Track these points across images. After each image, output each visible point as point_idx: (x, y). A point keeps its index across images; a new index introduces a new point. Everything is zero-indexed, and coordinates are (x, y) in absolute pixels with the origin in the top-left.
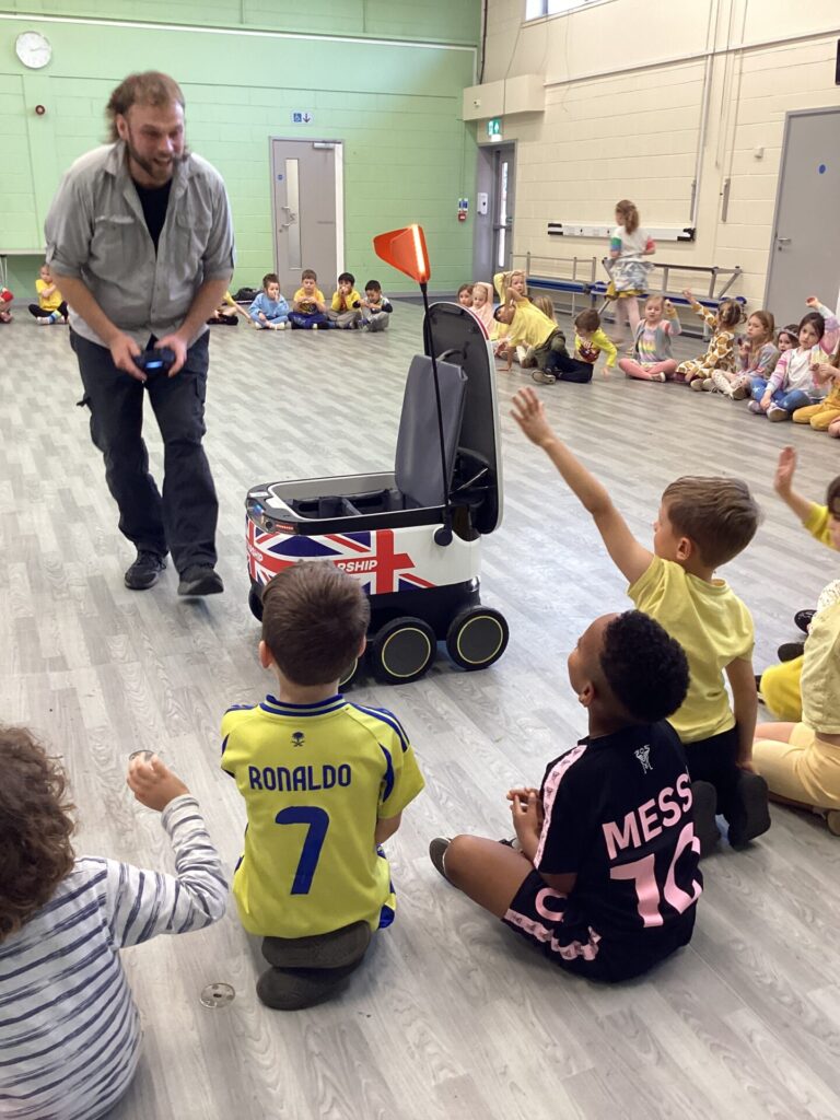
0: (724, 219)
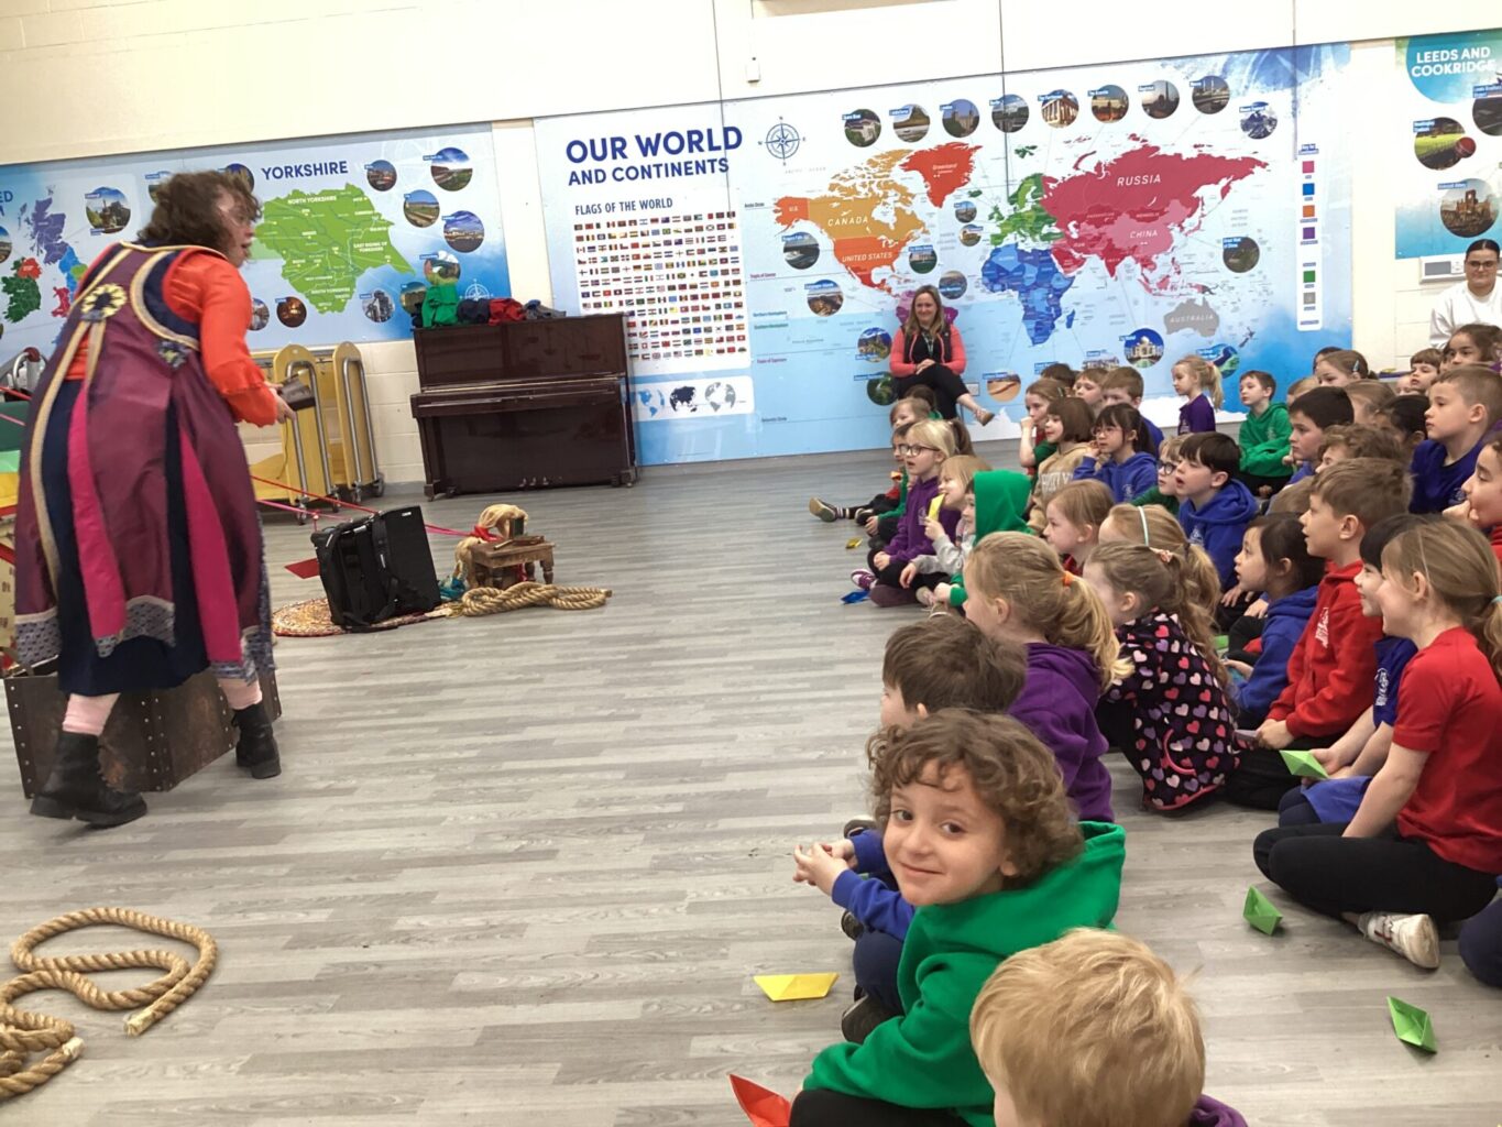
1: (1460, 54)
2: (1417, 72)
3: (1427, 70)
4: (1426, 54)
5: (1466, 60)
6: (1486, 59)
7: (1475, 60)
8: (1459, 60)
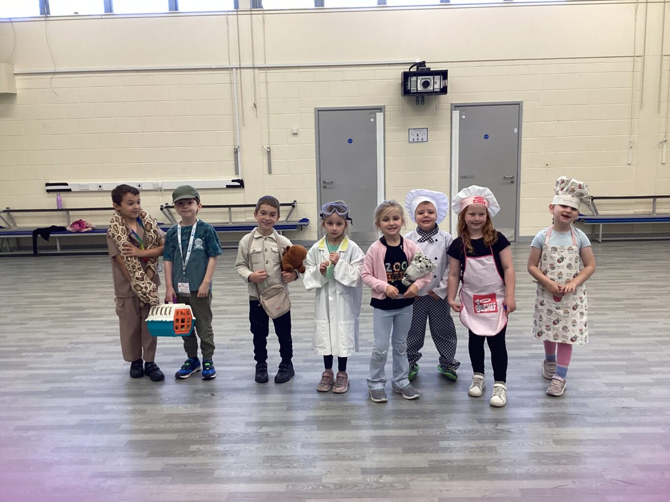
0: (270, 172)
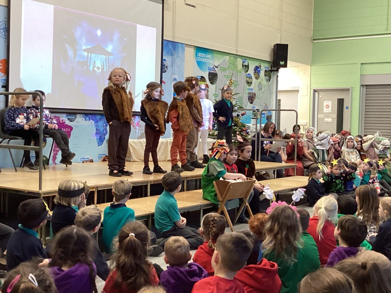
1: (206, 55)
2: (198, 59)
3: (199, 59)
4: (200, 53)
5: (207, 58)
6: (211, 59)
7: (209, 59)
8: (206, 58)
